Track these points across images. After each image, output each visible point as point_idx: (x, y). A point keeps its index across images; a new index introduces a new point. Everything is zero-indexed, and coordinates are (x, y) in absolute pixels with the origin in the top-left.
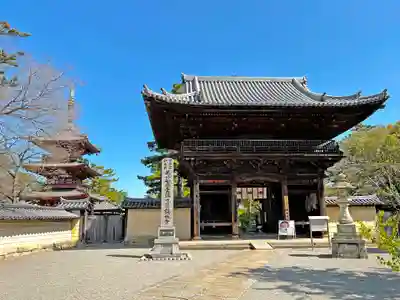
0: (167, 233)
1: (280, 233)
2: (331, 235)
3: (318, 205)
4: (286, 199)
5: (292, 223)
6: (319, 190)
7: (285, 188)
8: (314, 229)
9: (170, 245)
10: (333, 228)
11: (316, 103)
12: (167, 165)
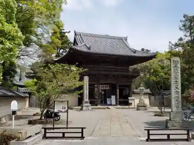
0: (86, 102)
2: (136, 104)
3: (129, 93)
4: (118, 90)
7: (118, 86)
11: (133, 54)
12: (86, 78)
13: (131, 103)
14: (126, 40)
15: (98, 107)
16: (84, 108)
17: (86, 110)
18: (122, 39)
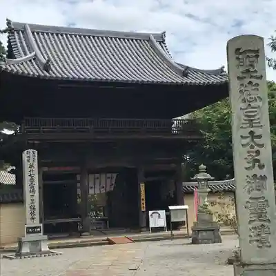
4: (142, 187)
14: (162, 42)
16: (25, 249)
17: (31, 254)
18: (149, 40)
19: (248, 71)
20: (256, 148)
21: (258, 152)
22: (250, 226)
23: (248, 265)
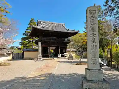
0: (40, 56)
1: (58, 56)
2: (68, 57)
3: (65, 51)
4: (60, 50)
5: (61, 54)
6: (66, 48)
7: (60, 48)
8: (65, 55)
9: (41, 59)
10: (68, 55)
11: (67, 31)
12: (40, 43)
13: (66, 56)
15: (49, 58)
17: (39, 61)
19: (92, 16)
20: (94, 37)
21: (95, 39)
22: (92, 59)
23: (91, 70)
